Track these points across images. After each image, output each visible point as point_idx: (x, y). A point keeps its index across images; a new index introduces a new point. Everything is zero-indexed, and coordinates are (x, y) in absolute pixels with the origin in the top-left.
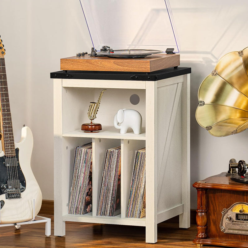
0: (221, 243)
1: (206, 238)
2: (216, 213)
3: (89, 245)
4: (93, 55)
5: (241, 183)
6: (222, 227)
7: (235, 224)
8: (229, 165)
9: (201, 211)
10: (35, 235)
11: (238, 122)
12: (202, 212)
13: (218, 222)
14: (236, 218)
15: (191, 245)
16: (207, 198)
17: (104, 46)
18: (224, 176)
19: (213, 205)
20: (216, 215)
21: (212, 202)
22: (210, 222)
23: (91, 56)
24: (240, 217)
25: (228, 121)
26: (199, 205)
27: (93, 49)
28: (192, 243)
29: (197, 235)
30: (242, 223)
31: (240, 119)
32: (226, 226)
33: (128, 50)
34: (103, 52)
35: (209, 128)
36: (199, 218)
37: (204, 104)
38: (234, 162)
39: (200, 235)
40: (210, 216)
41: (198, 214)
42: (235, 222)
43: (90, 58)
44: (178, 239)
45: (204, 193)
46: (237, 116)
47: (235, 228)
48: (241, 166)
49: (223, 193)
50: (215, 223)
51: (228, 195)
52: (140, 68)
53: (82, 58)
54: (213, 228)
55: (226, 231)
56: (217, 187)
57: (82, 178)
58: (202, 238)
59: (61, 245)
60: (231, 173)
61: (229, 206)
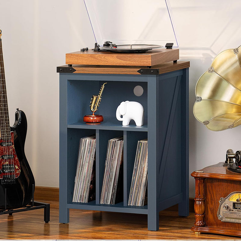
0: (218, 231)
1: (204, 226)
2: (213, 202)
3: (90, 231)
4: (96, 50)
5: (237, 172)
6: (220, 215)
7: (232, 213)
8: (227, 155)
9: (199, 199)
10: (34, 221)
11: (235, 117)
12: (199, 201)
13: (215, 211)
14: (233, 207)
15: (189, 233)
16: (205, 187)
17: (107, 42)
18: (221, 166)
19: (210, 193)
20: (213, 204)
21: (209, 191)
22: (208, 210)
23: (95, 50)
24: (237, 206)
25: (225, 116)
26: (197, 194)
27: (96, 44)
28: (190, 230)
29: (195, 223)
30: (239, 212)
31: (237, 114)
32: (223, 214)
33: (130, 45)
34: (105, 47)
35: (206, 123)
36: (197, 207)
37: (201, 100)
38: (231, 153)
39: (198, 223)
40: (208, 205)
41: (196, 202)
42: (233, 210)
43: (94, 53)
44: (177, 227)
45: (202, 182)
46: (233, 111)
47: (232, 217)
48: (238, 156)
49: (221, 182)
50: (212, 212)
51: (225, 184)
52: (142, 62)
53: (85, 52)
54: (210, 216)
55: (224, 219)
56: (214, 176)
57: (87, 168)
58: (199, 226)
59: (64, 231)
60: (228, 163)
61: (226, 195)
